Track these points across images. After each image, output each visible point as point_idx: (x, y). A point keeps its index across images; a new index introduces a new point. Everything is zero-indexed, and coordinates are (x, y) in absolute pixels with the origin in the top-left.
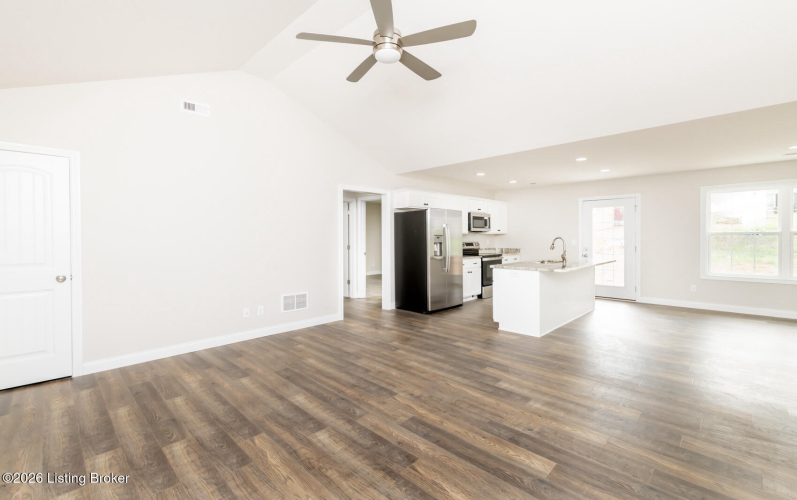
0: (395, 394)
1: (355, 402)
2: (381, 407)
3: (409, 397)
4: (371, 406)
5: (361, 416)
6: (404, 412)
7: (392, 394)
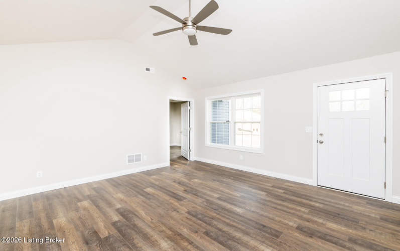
0: (187, 212)
1: (208, 208)
2: (195, 205)
3: (179, 211)
4: (200, 206)
5: (204, 202)
6: (184, 203)
7: (189, 213)
